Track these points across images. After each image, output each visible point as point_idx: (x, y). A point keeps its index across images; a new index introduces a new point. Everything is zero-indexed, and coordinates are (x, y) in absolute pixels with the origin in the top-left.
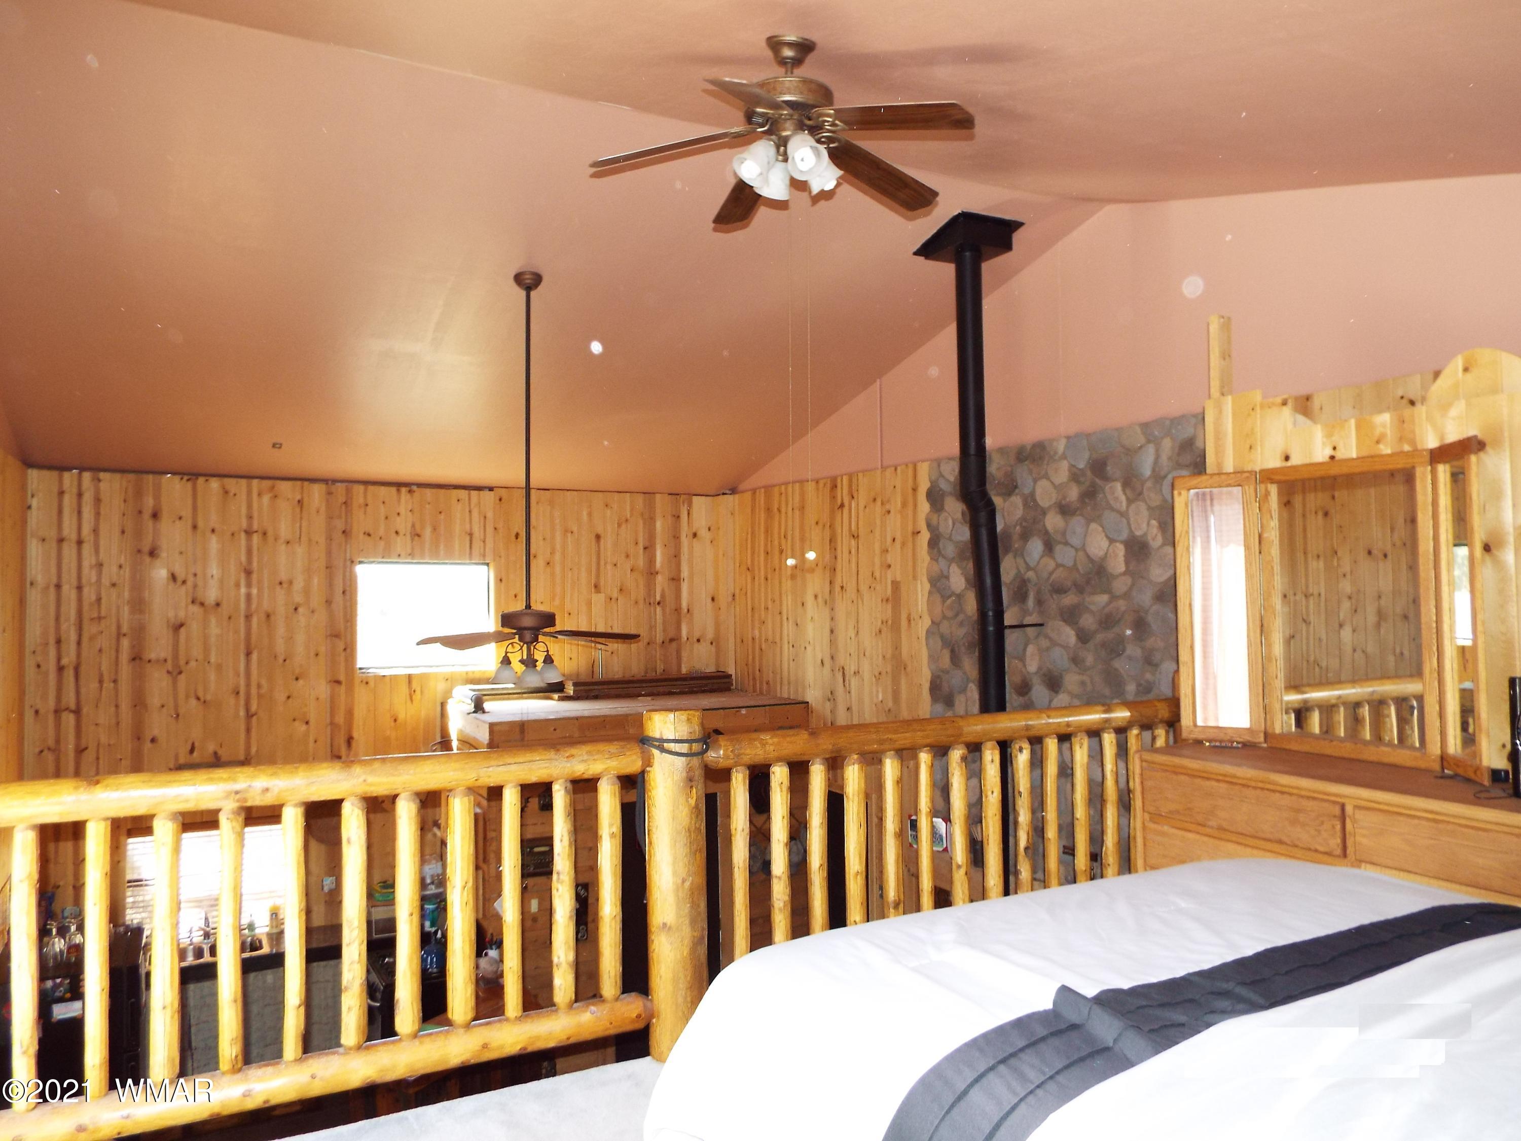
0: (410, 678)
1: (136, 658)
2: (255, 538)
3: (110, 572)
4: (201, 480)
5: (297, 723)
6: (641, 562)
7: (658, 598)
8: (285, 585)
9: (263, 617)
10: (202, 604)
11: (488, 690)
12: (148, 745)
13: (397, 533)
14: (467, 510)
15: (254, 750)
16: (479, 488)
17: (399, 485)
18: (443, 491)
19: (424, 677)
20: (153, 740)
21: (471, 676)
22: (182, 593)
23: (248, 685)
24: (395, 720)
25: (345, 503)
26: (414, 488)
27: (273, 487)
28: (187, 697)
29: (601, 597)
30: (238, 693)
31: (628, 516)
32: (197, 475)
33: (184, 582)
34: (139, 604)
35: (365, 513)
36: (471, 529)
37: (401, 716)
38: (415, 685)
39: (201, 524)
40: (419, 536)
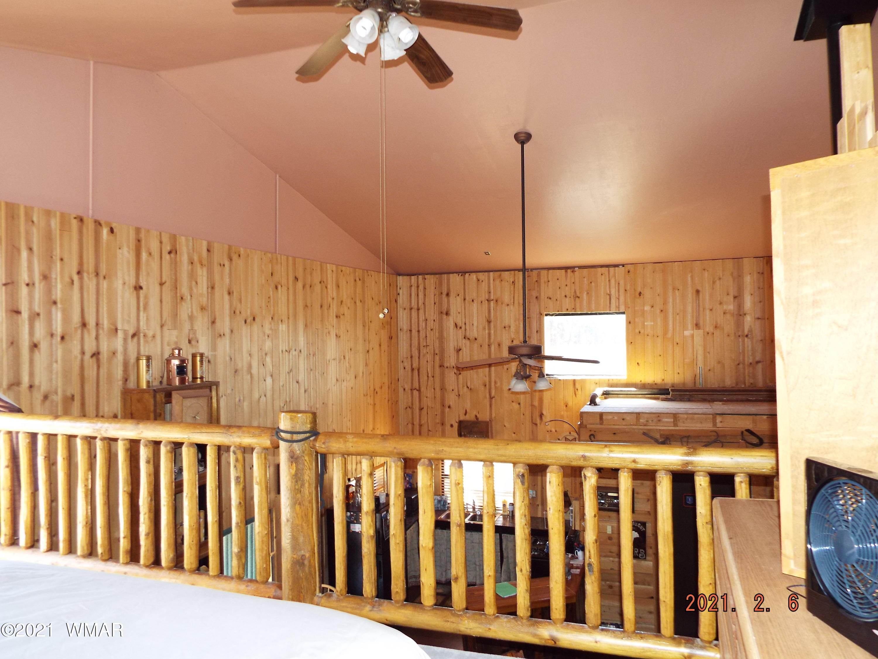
0: (574, 381)
1: (441, 366)
2: (492, 303)
3: (431, 324)
4: (467, 275)
5: (514, 404)
6: (731, 307)
7: (746, 332)
8: (507, 329)
9: (497, 345)
10: (469, 339)
11: (618, 391)
12: (447, 409)
13: (566, 296)
14: (607, 280)
15: (493, 415)
16: (616, 266)
17: (566, 268)
18: (593, 269)
19: (583, 381)
20: (449, 407)
21: (611, 382)
22: (460, 333)
23: (490, 382)
24: (566, 406)
25: (537, 281)
26: (576, 269)
27: (500, 275)
28: (463, 386)
29: (701, 332)
30: (485, 386)
31: (721, 275)
32: (465, 273)
33: (461, 328)
34: (441, 338)
35: (548, 286)
36: (610, 292)
37: (570, 404)
38: (578, 386)
39: (467, 298)
40: (579, 297)
